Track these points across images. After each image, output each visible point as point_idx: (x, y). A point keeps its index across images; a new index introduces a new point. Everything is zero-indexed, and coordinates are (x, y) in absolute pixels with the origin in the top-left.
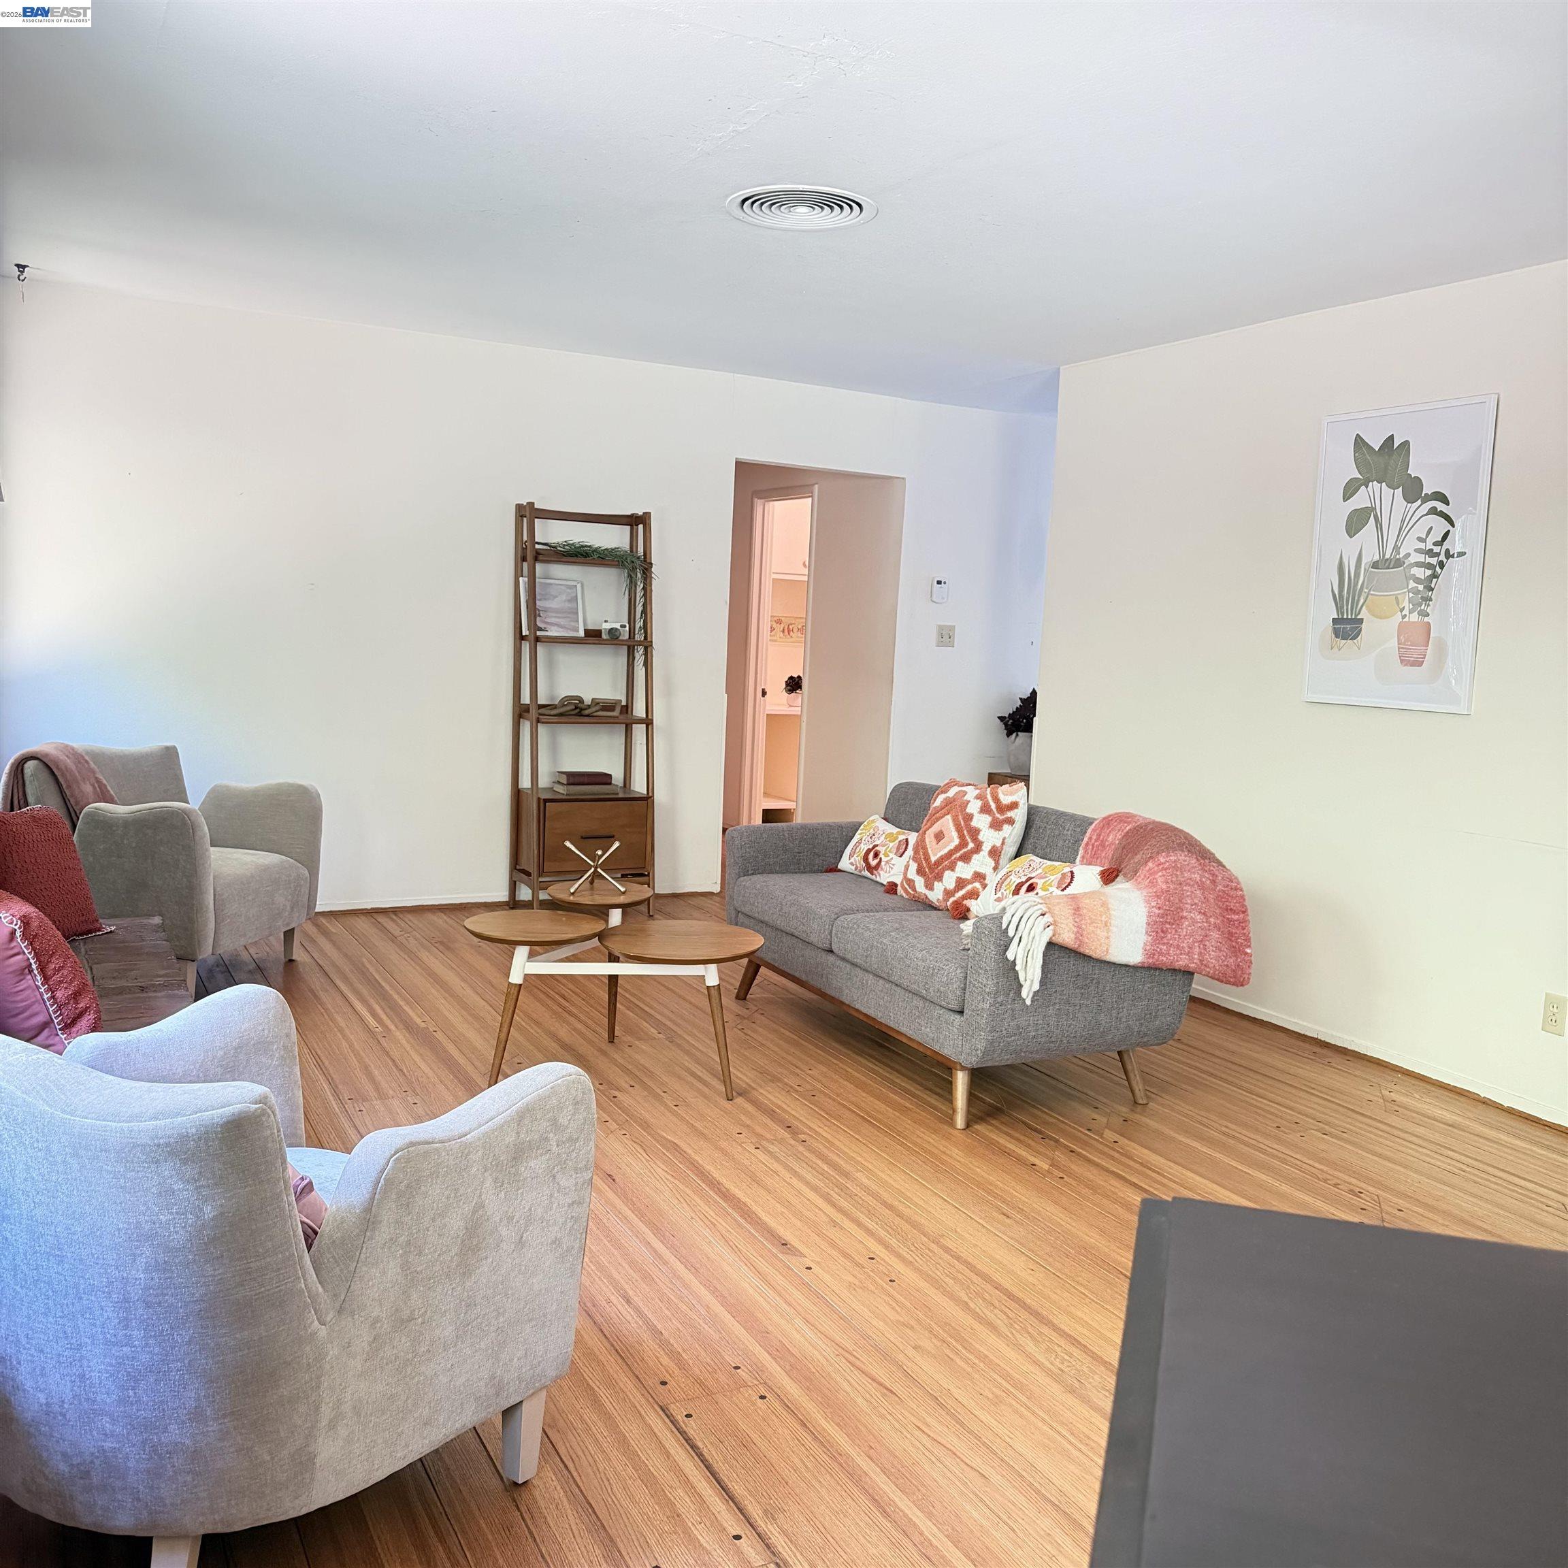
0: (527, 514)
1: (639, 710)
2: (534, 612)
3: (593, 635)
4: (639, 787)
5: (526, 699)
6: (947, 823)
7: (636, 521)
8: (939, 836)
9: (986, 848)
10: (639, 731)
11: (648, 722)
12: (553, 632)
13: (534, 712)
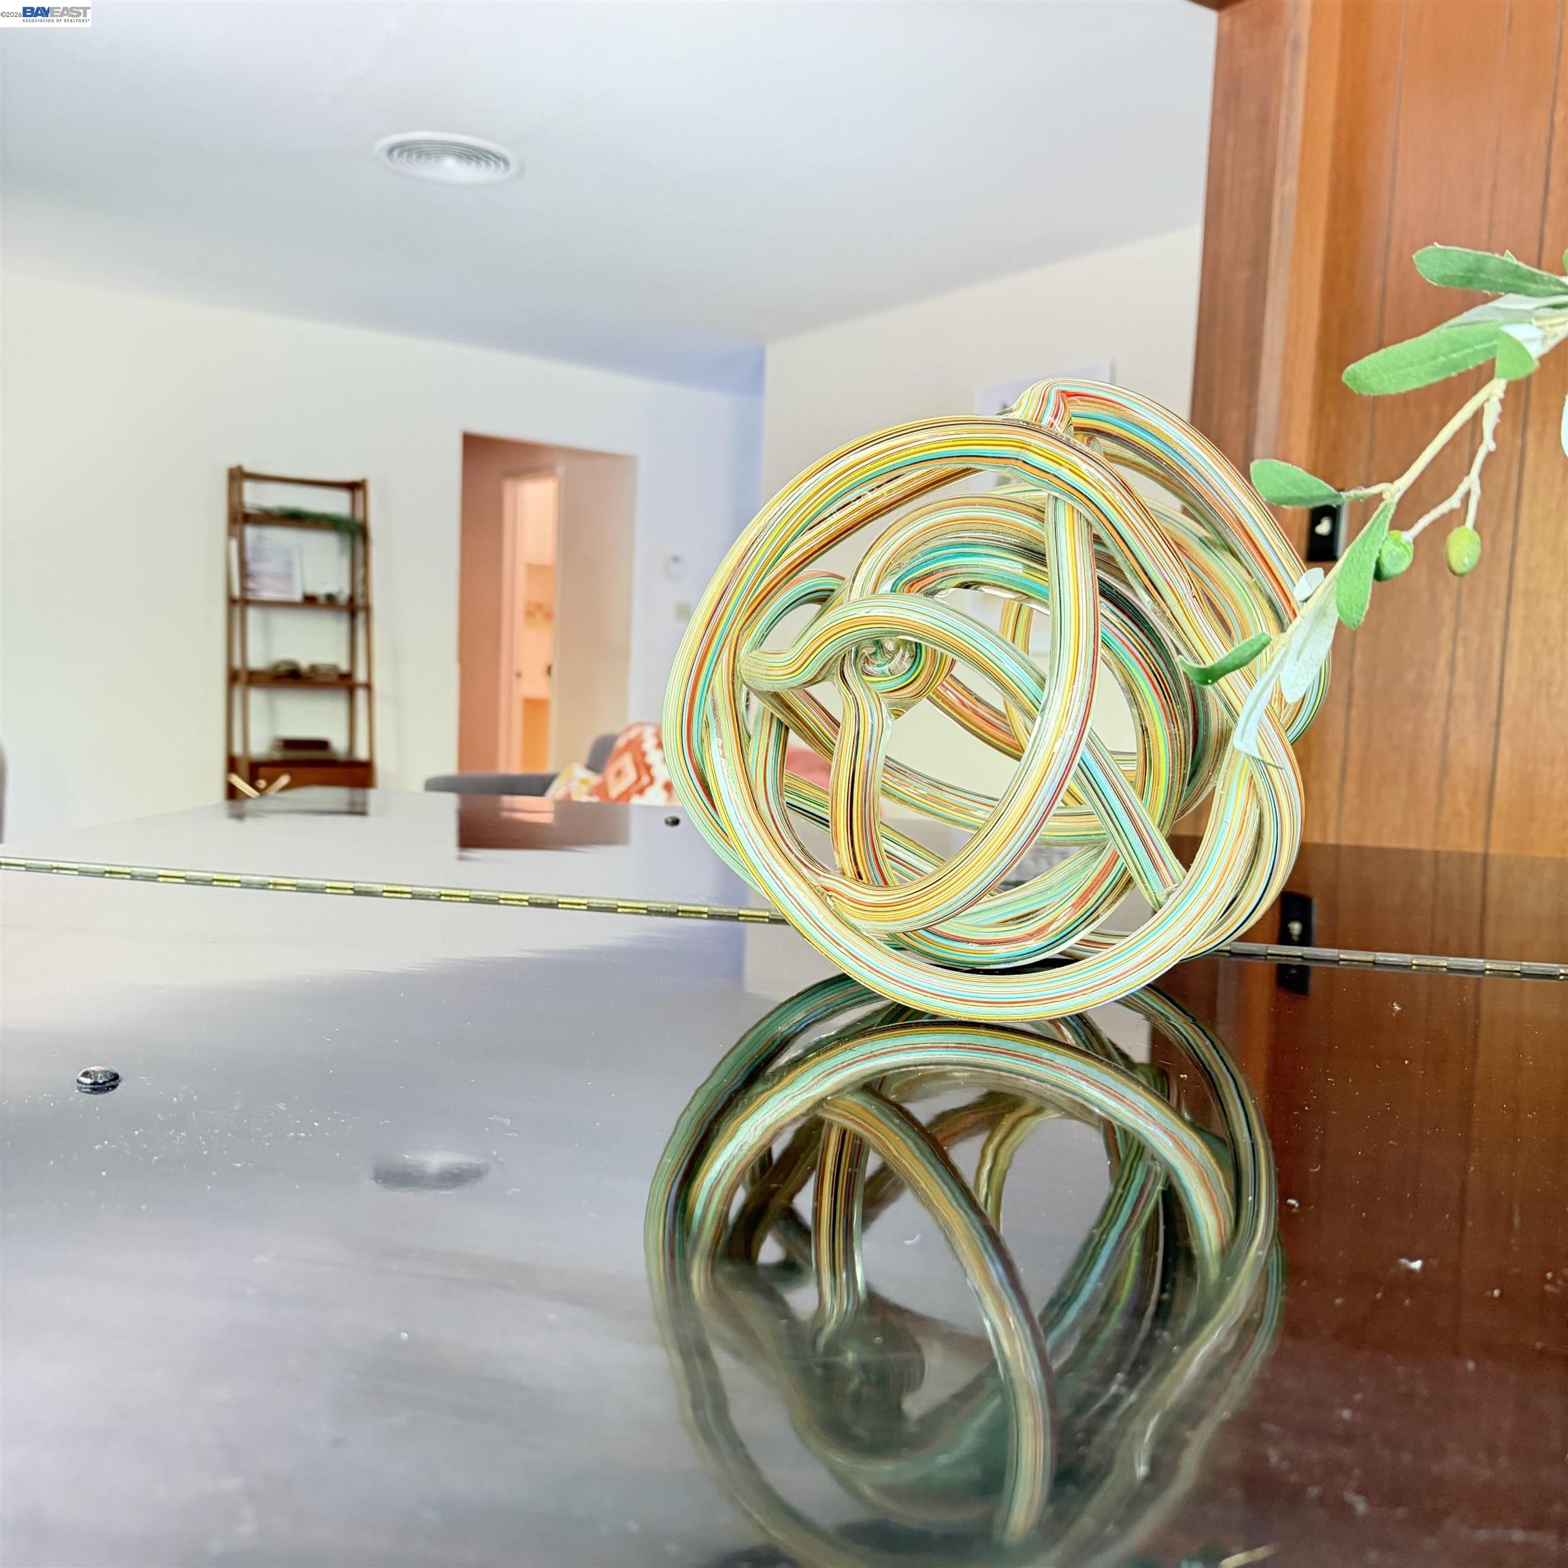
0: (238, 476)
1: (361, 676)
2: (245, 574)
3: (310, 601)
4: (362, 754)
5: (237, 663)
6: (627, 762)
7: (354, 487)
8: (619, 774)
9: (660, 781)
10: (361, 695)
11: (368, 687)
12: (267, 595)
13: (243, 677)
